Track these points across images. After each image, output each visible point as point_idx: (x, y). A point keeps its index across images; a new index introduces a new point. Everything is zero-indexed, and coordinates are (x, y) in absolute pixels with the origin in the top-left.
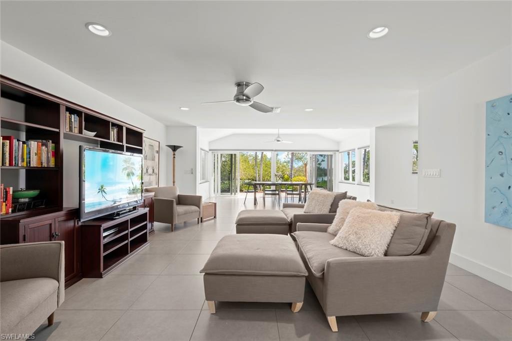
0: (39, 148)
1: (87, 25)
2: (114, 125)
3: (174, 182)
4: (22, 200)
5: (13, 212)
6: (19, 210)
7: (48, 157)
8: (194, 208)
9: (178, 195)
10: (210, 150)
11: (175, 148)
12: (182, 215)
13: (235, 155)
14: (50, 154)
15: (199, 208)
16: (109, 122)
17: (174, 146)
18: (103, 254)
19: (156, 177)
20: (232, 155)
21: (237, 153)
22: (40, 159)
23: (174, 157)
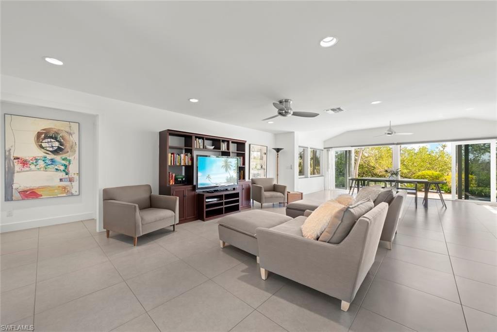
0: (185, 157)
1: (189, 100)
2: (223, 141)
3: (277, 175)
4: (179, 180)
5: (175, 184)
6: (177, 184)
7: (188, 161)
8: (279, 194)
9: (274, 185)
10: (325, 148)
11: (278, 150)
12: (268, 198)
13: (350, 151)
14: (189, 159)
15: (284, 195)
16: (220, 140)
17: (278, 149)
18: (205, 210)
19: (264, 172)
20: (346, 151)
21: (353, 149)
22: (185, 161)
23: (278, 157)
